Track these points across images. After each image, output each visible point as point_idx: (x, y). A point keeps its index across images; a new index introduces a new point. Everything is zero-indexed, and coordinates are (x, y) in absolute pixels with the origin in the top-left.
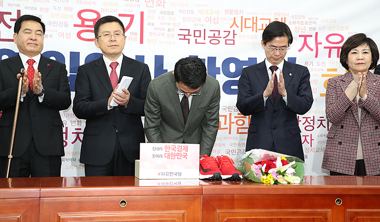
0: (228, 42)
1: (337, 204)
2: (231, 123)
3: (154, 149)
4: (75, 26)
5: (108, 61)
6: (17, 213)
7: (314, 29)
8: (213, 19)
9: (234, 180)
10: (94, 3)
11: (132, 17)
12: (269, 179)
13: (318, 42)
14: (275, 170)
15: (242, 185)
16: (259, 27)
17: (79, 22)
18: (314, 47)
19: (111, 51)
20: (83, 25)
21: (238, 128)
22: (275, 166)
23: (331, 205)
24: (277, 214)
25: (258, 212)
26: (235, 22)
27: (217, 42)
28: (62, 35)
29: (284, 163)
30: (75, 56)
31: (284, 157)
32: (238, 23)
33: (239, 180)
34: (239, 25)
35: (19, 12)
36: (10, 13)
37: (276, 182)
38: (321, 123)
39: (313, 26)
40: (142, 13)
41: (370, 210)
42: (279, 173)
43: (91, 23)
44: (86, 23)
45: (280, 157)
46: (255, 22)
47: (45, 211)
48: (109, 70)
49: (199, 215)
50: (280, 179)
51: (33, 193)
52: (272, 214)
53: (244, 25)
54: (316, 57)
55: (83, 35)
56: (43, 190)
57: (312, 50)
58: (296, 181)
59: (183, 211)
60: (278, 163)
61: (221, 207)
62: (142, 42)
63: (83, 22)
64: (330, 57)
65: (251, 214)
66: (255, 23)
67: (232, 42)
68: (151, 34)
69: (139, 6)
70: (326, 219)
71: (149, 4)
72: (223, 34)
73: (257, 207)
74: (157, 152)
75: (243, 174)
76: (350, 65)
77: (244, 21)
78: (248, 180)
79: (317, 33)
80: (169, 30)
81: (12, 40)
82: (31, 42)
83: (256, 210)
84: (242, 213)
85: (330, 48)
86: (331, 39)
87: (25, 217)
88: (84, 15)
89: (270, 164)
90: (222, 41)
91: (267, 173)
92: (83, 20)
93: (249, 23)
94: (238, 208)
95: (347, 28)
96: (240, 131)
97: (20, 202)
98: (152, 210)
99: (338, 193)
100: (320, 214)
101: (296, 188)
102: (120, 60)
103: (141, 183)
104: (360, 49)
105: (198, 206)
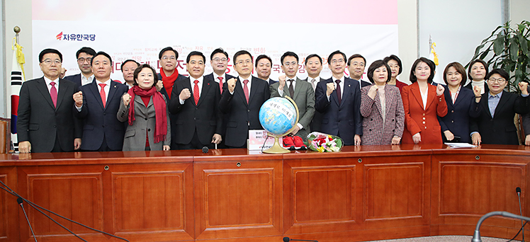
1: (359, 161)
3: (257, 133)
5: (242, 80)
6: (182, 169)
9: (302, 150)
12: (322, 149)
14: (325, 144)
15: (307, 153)
19: (244, 72)
22: (325, 142)
23: (356, 163)
24: (326, 168)
25: (315, 168)
29: (330, 140)
31: (330, 137)
33: (306, 150)
37: (325, 151)
41: (377, 165)
42: (327, 146)
45: (328, 136)
47: (196, 168)
48: (243, 85)
49: (281, 170)
50: (328, 149)
51: (189, 158)
52: (323, 168)
56: (194, 157)
58: (337, 150)
59: (273, 168)
60: (327, 140)
61: (294, 166)
65: (311, 169)
70: (353, 170)
71: (257, 52)
73: (315, 165)
74: (258, 135)
75: (307, 146)
76: (374, 78)
78: (310, 150)
82: (195, 69)
83: (314, 167)
84: (305, 169)
87: (186, 171)
89: (322, 140)
91: (320, 146)
94: (304, 166)
97: (183, 164)
99: (360, 156)
100: (350, 167)
101: (336, 154)
102: (250, 79)
103: (251, 153)
104: (381, 68)
105: (281, 164)
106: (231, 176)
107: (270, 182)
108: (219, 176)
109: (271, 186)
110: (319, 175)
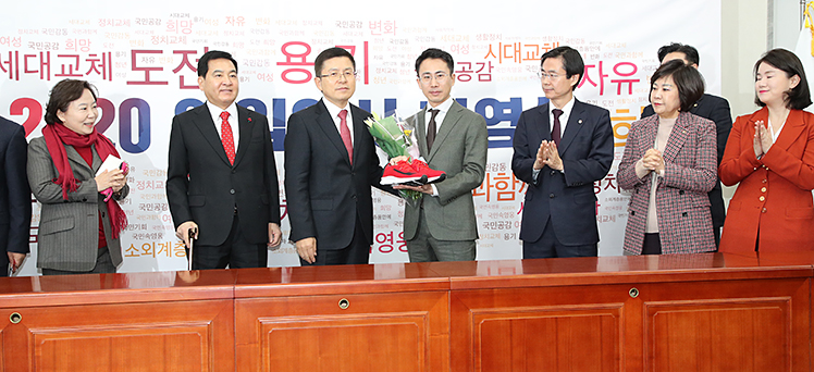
0: (482, 78)
1: (632, 295)
2: (489, 186)
4: (278, 64)
6: (207, 318)
7: (597, 56)
8: (461, 47)
10: (303, 33)
11: (353, 48)
13: (604, 73)
16: (524, 56)
17: (284, 59)
18: (597, 80)
20: (289, 63)
21: (499, 194)
23: (624, 298)
24: (551, 312)
26: (490, 51)
27: (468, 78)
28: (261, 76)
30: (279, 104)
32: (496, 51)
34: (497, 55)
35: (206, 48)
36: (196, 52)
38: (610, 183)
39: (596, 52)
40: (366, 43)
41: (676, 302)
43: (299, 60)
44: (293, 60)
46: (517, 49)
47: (242, 316)
49: (446, 316)
51: (225, 291)
52: (545, 312)
53: (503, 55)
54: (601, 94)
55: (288, 76)
56: (238, 288)
57: (595, 85)
59: (425, 313)
61: (475, 306)
62: (366, 82)
63: (288, 59)
64: (619, 93)
65: (517, 313)
66: (518, 52)
67: (487, 78)
68: (379, 70)
69: (362, 34)
70: (618, 316)
71: (376, 31)
72: (475, 68)
73: (526, 304)
77: (503, 48)
79: (601, 62)
80: (403, 64)
81: (198, 87)
82: (224, 88)
84: (504, 313)
85: (620, 82)
86: (621, 69)
87: (216, 323)
88: (289, 49)
90: (475, 76)
92: (289, 56)
93: (510, 51)
94: (499, 306)
95: (641, 54)
96: (502, 196)
97: (209, 304)
98: (384, 312)
99: (634, 280)
100: (609, 310)
104: (660, 83)
105: (444, 304)
106: (325, 334)
107: (420, 347)
108: (296, 333)
109: (421, 356)
110: (536, 327)
